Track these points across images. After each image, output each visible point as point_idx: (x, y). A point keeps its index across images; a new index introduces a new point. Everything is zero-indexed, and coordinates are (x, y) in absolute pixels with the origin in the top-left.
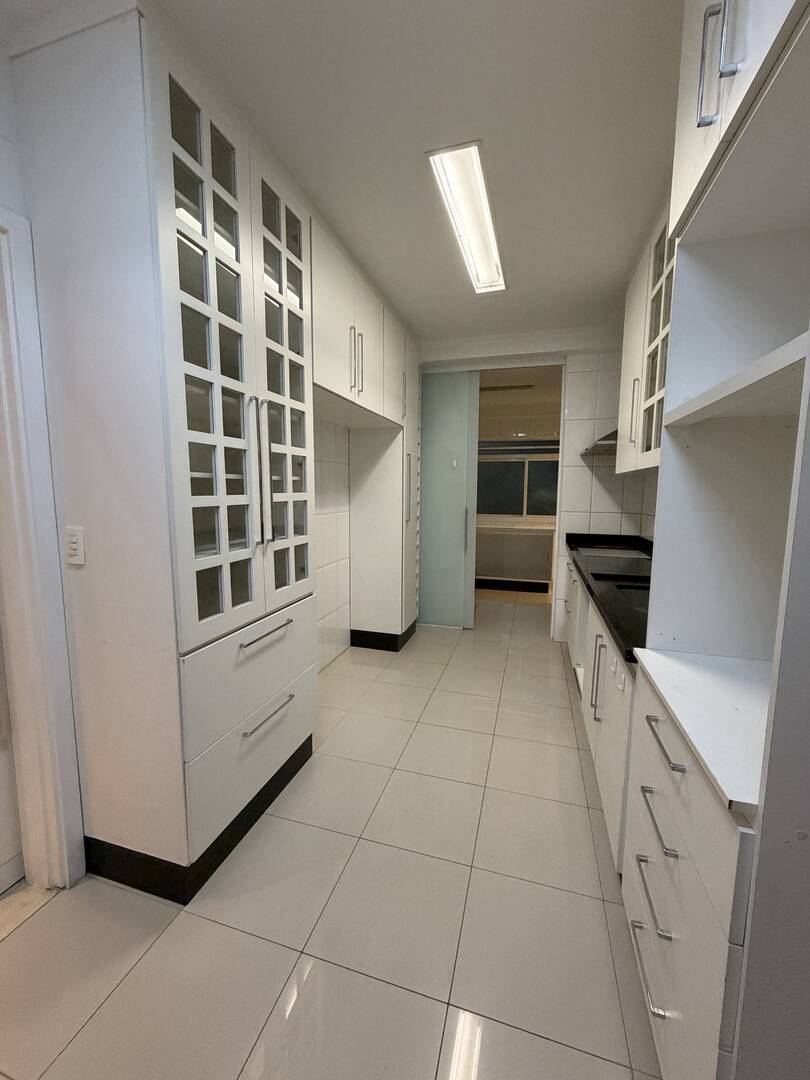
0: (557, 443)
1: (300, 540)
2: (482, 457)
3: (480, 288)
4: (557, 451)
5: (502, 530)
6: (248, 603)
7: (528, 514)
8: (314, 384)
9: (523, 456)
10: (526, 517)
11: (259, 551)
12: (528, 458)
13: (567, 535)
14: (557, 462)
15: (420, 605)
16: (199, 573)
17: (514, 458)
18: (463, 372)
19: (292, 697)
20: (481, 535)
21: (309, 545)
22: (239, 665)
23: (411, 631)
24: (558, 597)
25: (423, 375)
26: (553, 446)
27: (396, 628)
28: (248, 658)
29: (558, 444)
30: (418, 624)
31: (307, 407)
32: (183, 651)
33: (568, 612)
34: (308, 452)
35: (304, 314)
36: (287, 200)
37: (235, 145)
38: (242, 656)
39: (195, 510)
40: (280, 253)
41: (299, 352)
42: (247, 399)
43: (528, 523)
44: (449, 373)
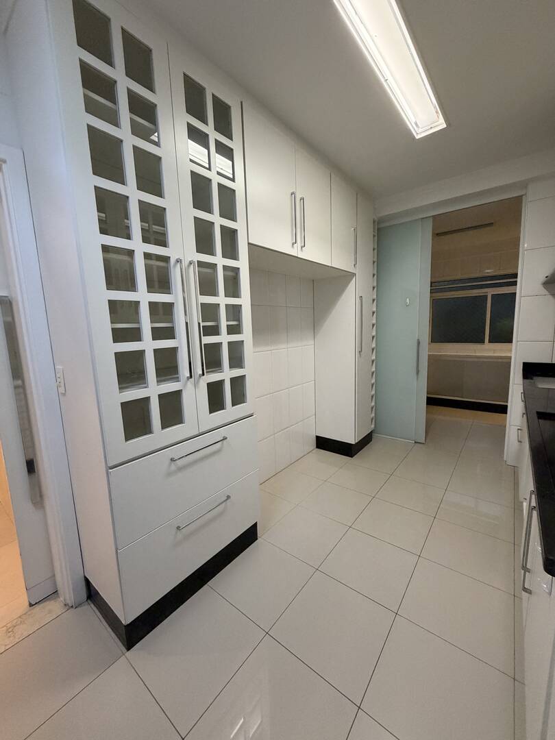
0: (515, 276)
1: (237, 372)
2: (434, 295)
3: (420, 133)
4: (515, 284)
5: (459, 356)
6: (180, 425)
7: (490, 342)
8: (249, 244)
9: (486, 290)
10: (487, 345)
11: (190, 383)
12: (490, 292)
13: (524, 363)
14: (515, 293)
15: (375, 420)
16: (122, 404)
17: (475, 293)
18: (416, 220)
19: (228, 497)
20: (434, 361)
21: (247, 376)
22: (169, 474)
23: (366, 441)
24: (512, 423)
25: (378, 229)
26: (511, 279)
27: (350, 438)
28: (180, 469)
29: (517, 278)
30: (375, 435)
31: (243, 263)
32: (111, 464)
33: (520, 442)
34: (245, 300)
35: (238, 186)
36: (213, 88)
37: (151, 46)
38: (173, 467)
39: (116, 354)
40: (207, 135)
41: (233, 218)
42: (172, 261)
43: (488, 350)
44: (403, 223)
